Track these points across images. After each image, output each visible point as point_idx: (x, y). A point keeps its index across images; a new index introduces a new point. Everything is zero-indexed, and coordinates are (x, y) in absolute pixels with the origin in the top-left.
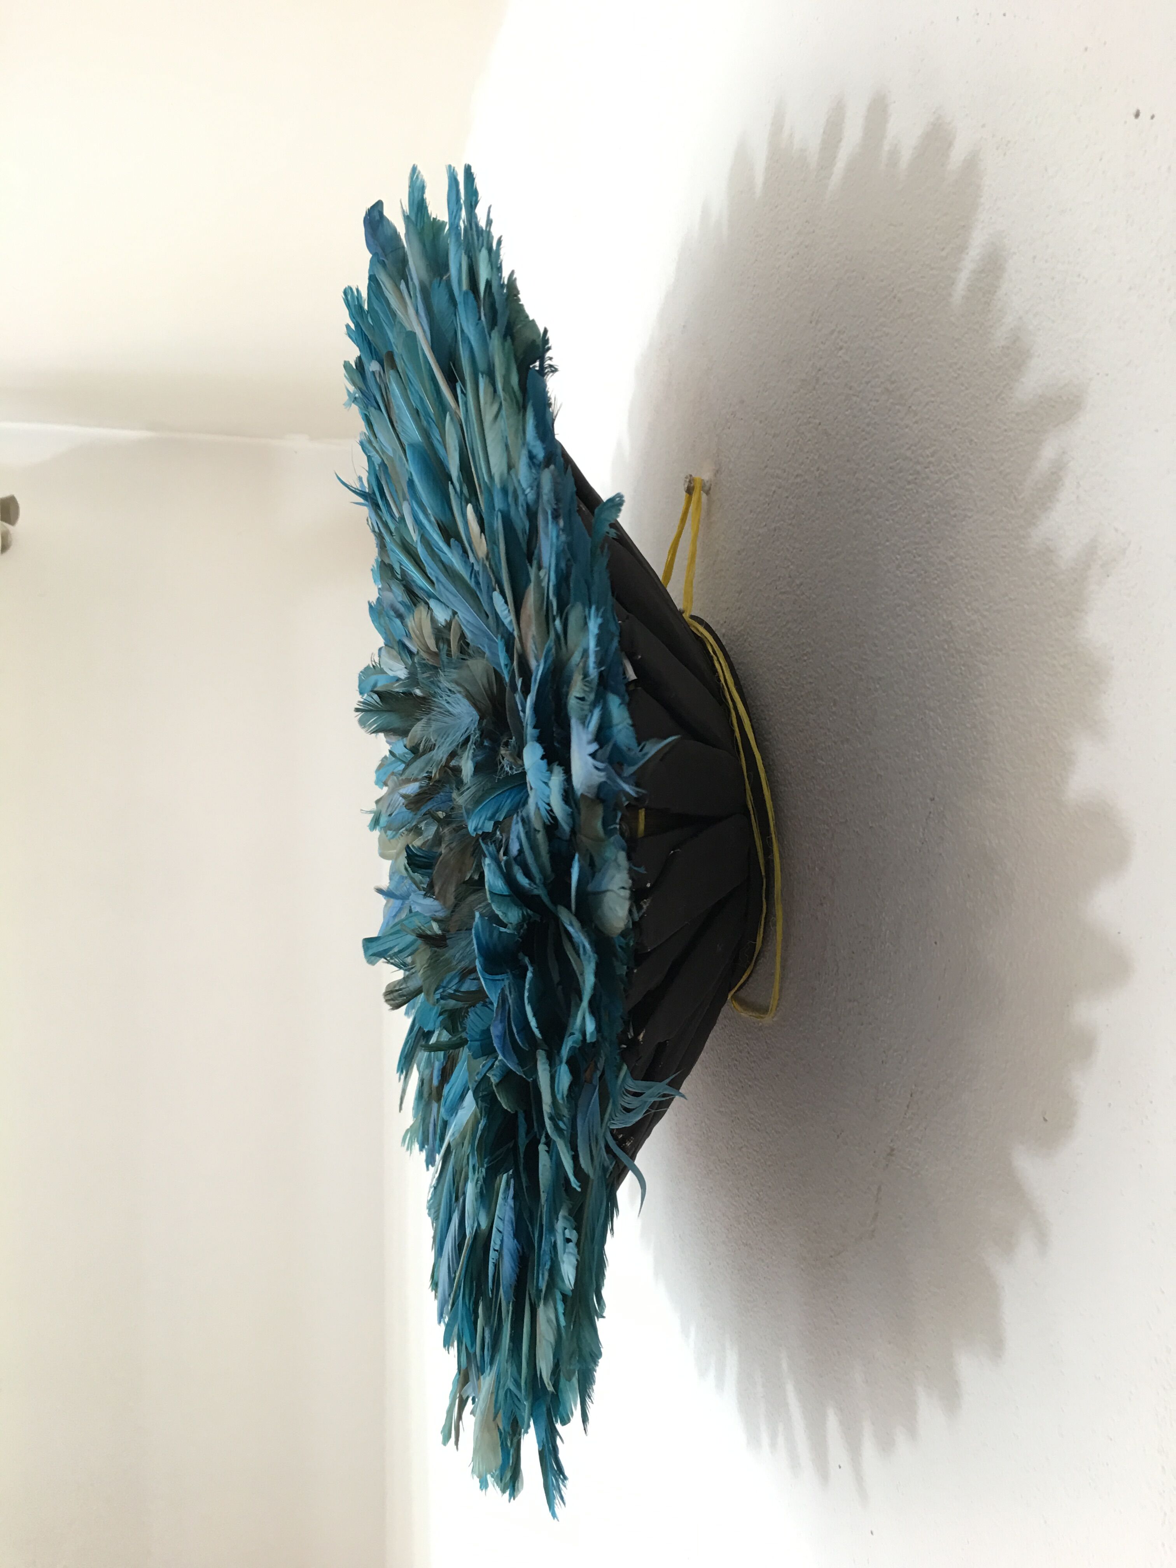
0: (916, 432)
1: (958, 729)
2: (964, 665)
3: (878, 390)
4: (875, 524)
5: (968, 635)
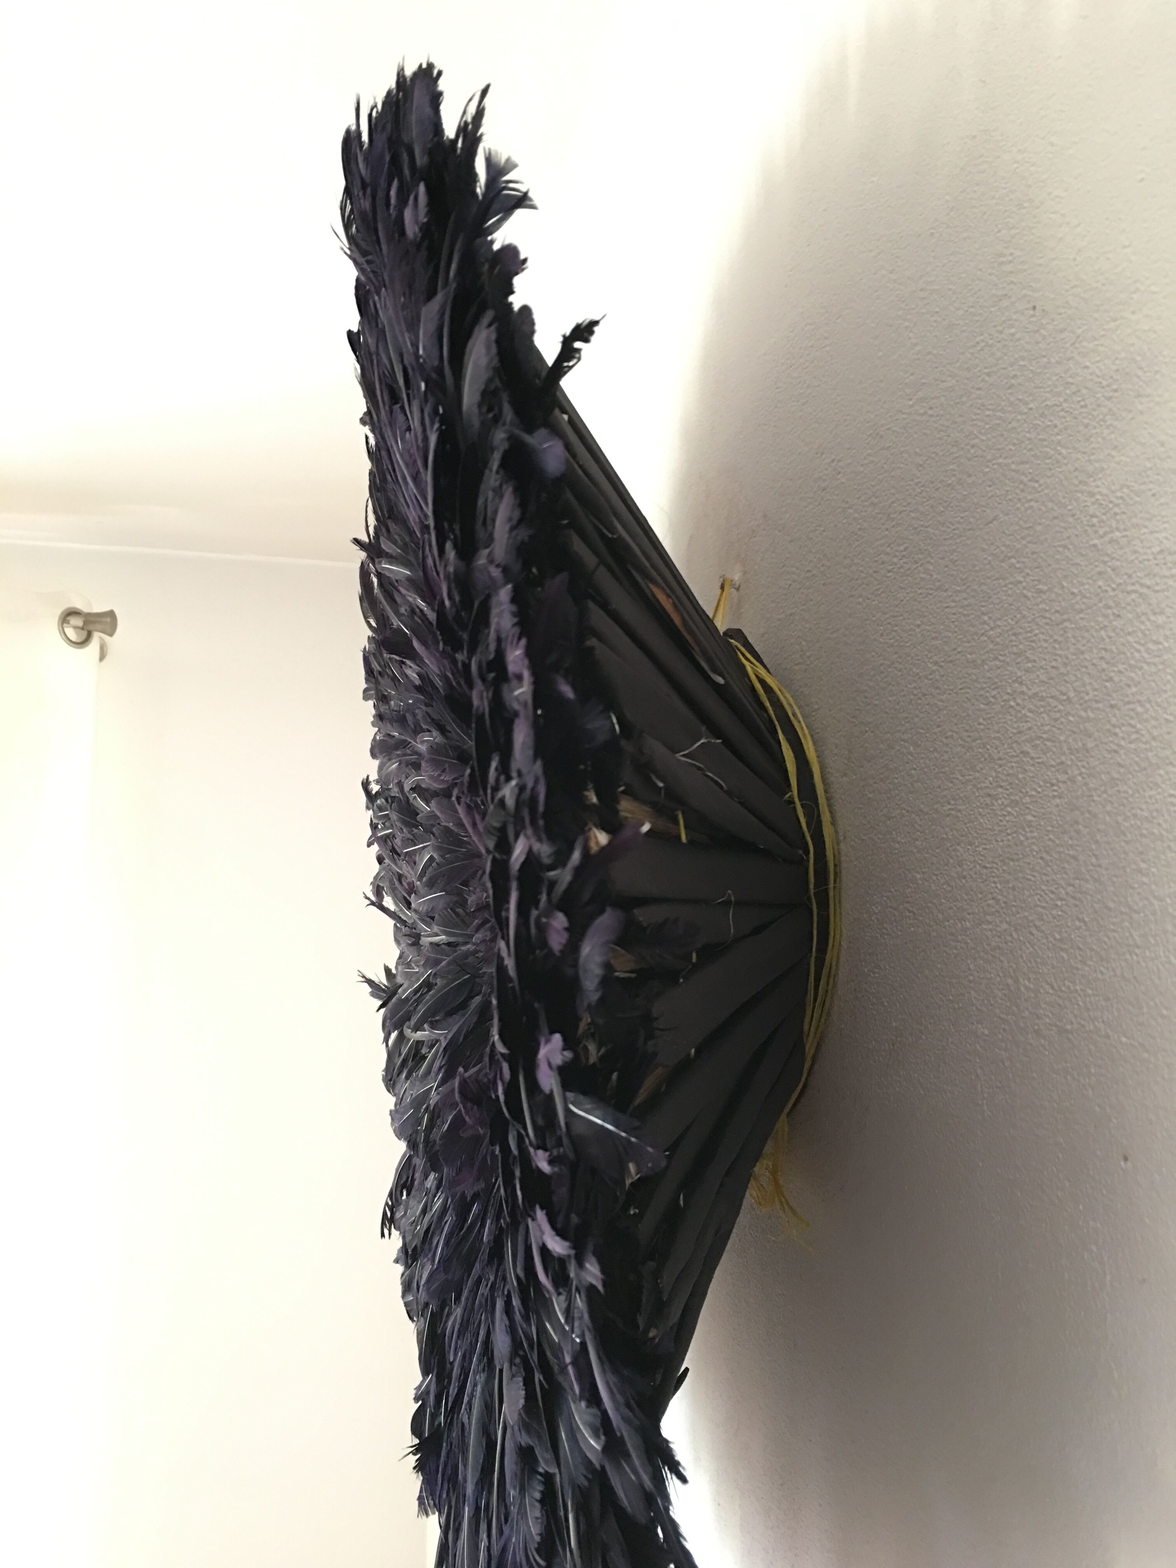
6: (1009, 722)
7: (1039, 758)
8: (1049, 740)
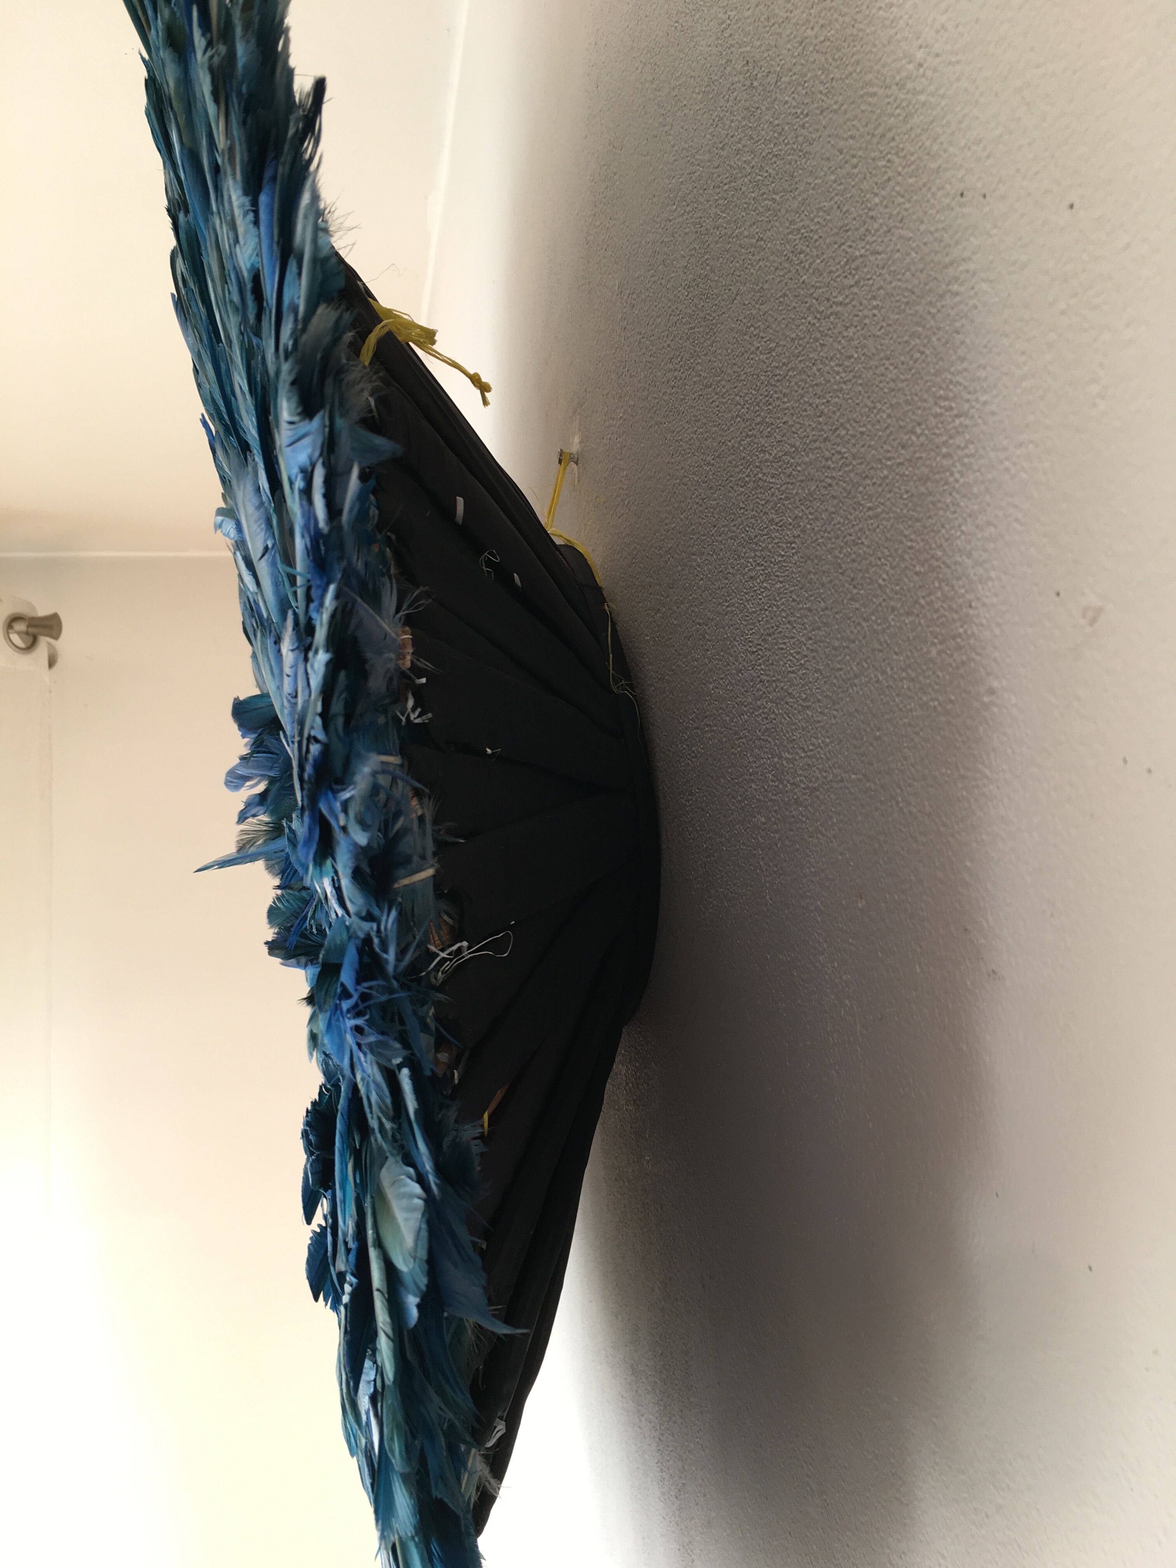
6: (760, 496)
7: (781, 520)
8: (787, 498)
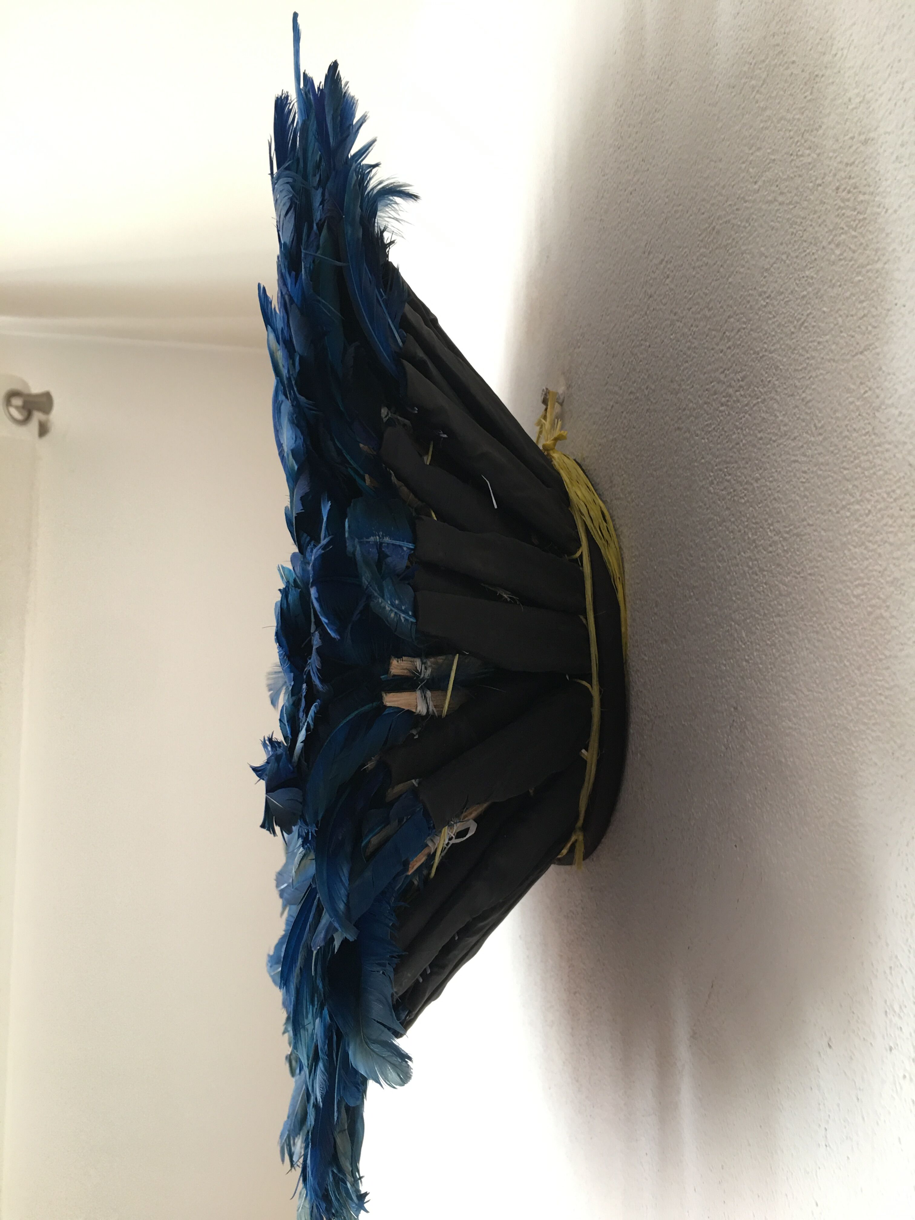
0: (730, 356)
1: (759, 645)
2: (766, 584)
3: (699, 316)
4: (692, 442)
5: (770, 555)
